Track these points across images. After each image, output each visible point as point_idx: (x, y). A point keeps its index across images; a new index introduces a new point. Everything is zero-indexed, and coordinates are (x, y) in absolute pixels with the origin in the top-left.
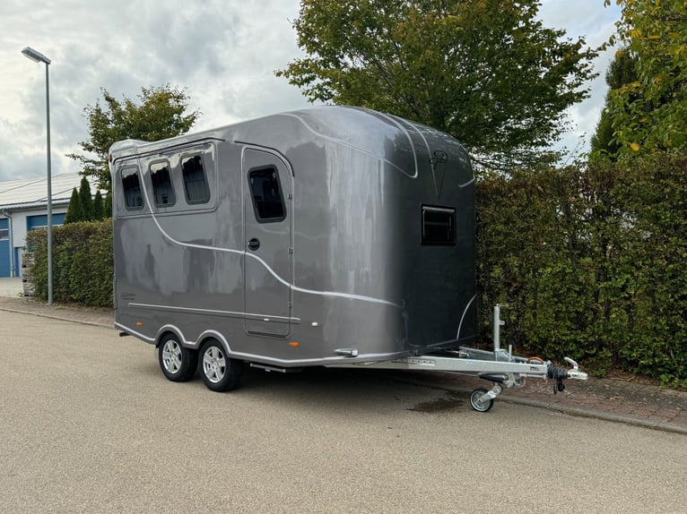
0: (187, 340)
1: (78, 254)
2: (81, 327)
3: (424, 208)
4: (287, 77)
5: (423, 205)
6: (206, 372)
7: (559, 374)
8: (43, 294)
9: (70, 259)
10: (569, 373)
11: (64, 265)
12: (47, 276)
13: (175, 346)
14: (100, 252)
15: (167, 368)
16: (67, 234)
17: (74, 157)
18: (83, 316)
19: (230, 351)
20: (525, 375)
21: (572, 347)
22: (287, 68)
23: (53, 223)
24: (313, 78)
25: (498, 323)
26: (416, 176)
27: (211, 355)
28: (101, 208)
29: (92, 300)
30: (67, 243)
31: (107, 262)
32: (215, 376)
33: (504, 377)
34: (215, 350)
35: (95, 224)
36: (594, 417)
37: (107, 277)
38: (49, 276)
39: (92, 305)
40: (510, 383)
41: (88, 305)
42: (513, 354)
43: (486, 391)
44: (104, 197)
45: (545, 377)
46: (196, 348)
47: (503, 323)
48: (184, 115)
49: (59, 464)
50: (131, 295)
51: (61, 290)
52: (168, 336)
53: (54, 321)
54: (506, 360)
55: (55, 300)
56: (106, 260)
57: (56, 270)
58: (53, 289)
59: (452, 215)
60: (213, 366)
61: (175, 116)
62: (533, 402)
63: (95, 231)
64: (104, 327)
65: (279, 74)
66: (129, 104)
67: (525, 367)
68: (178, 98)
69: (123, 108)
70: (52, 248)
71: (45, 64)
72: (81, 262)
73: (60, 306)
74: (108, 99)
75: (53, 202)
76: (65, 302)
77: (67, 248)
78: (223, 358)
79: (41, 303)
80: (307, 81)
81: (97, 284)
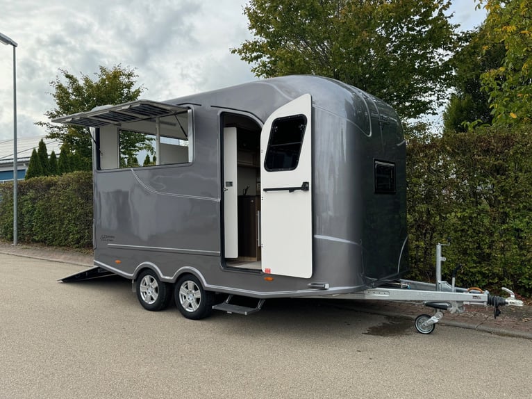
0: (164, 275)
1: (41, 203)
2: (49, 264)
3: (376, 162)
4: (241, 54)
5: (375, 160)
6: (182, 302)
7: (498, 302)
8: (9, 236)
9: (33, 207)
10: (506, 301)
11: (28, 212)
12: (13, 221)
13: (152, 280)
14: (60, 201)
15: (144, 299)
16: (30, 186)
17: (41, 124)
18: (47, 254)
19: (206, 285)
20: (468, 303)
21: (479, 277)
22: (241, 47)
23: (18, 177)
24: (260, 57)
25: (440, 259)
26: (370, 135)
27: (187, 288)
28: (55, 166)
29: (52, 241)
30: (31, 194)
31: (66, 210)
32: (190, 306)
33: (447, 305)
34: (191, 284)
35: (56, 178)
36: (520, 337)
37: (66, 222)
38: (15, 221)
39: (52, 245)
40: (453, 310)
41: (49, 246)
42: (456, 286)
43: (430, 317)
44: (58, 156)
45: (485, 304)
46: (174, 282)
47: (444, 259)
48: (133, 89)
49: (80, 392)
50: (111, 237)
51: (25, 233)
52: (145, 272)
53: (24, 259)
54: (450, 291)
55: (20, 241)
56: (65, 208)
57: (20, 216)
58: (18, 232)
59: (392, 168)
60: (189, 298)
61: (125, 91)
62: (462, 324)
63: (55, 184)
64: (70, 263)
65: (234, 52)
66: (87, 80)
67: (467, 296)
68: (129, 75)
69: (81, 83)
70: (17, 198)
71: (12, 47)
72: (43, 209)
73: (25, 246)
74: (67, 76)
75: (18, 160)
76: (28, 243)
77: (31, 198)
78: (199, 291)
79: (7, 244)
80: (257, 58)
81: (57, 228)
